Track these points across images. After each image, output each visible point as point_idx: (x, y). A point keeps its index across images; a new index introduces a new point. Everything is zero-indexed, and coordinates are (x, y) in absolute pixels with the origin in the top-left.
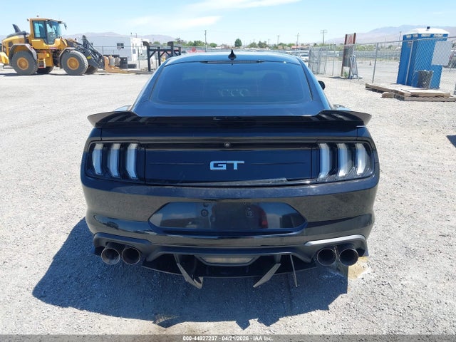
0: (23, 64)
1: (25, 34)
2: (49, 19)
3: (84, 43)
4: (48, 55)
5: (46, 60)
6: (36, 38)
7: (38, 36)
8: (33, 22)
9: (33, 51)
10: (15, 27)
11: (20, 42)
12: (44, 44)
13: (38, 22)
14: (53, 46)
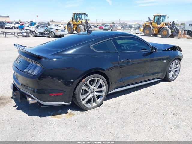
0: (147, 32)
1: (151, 21)
2: (161, 15)
3: (173, 24)
4: (157, 29)
5: (155, 31)
6: (154, 22)
7: (155, 21)
8: (155, 16)
9: (152, 27)
10: (149, 18)
11: (149, 24)
12: (157, 25)
13: (157, 16)
14: (159, 26)
